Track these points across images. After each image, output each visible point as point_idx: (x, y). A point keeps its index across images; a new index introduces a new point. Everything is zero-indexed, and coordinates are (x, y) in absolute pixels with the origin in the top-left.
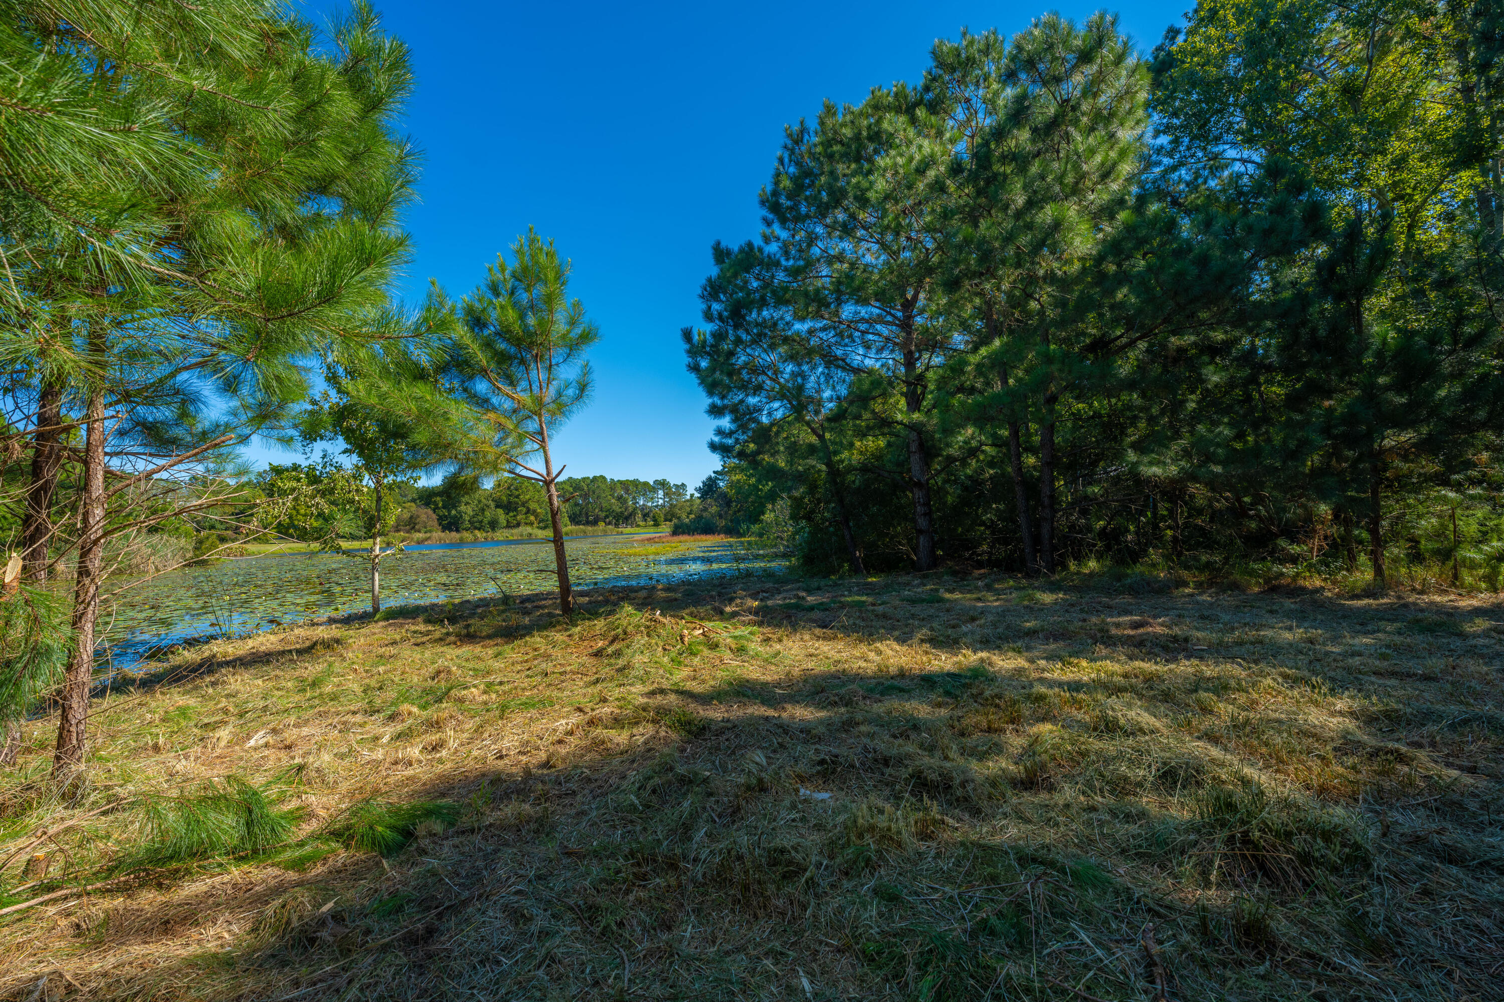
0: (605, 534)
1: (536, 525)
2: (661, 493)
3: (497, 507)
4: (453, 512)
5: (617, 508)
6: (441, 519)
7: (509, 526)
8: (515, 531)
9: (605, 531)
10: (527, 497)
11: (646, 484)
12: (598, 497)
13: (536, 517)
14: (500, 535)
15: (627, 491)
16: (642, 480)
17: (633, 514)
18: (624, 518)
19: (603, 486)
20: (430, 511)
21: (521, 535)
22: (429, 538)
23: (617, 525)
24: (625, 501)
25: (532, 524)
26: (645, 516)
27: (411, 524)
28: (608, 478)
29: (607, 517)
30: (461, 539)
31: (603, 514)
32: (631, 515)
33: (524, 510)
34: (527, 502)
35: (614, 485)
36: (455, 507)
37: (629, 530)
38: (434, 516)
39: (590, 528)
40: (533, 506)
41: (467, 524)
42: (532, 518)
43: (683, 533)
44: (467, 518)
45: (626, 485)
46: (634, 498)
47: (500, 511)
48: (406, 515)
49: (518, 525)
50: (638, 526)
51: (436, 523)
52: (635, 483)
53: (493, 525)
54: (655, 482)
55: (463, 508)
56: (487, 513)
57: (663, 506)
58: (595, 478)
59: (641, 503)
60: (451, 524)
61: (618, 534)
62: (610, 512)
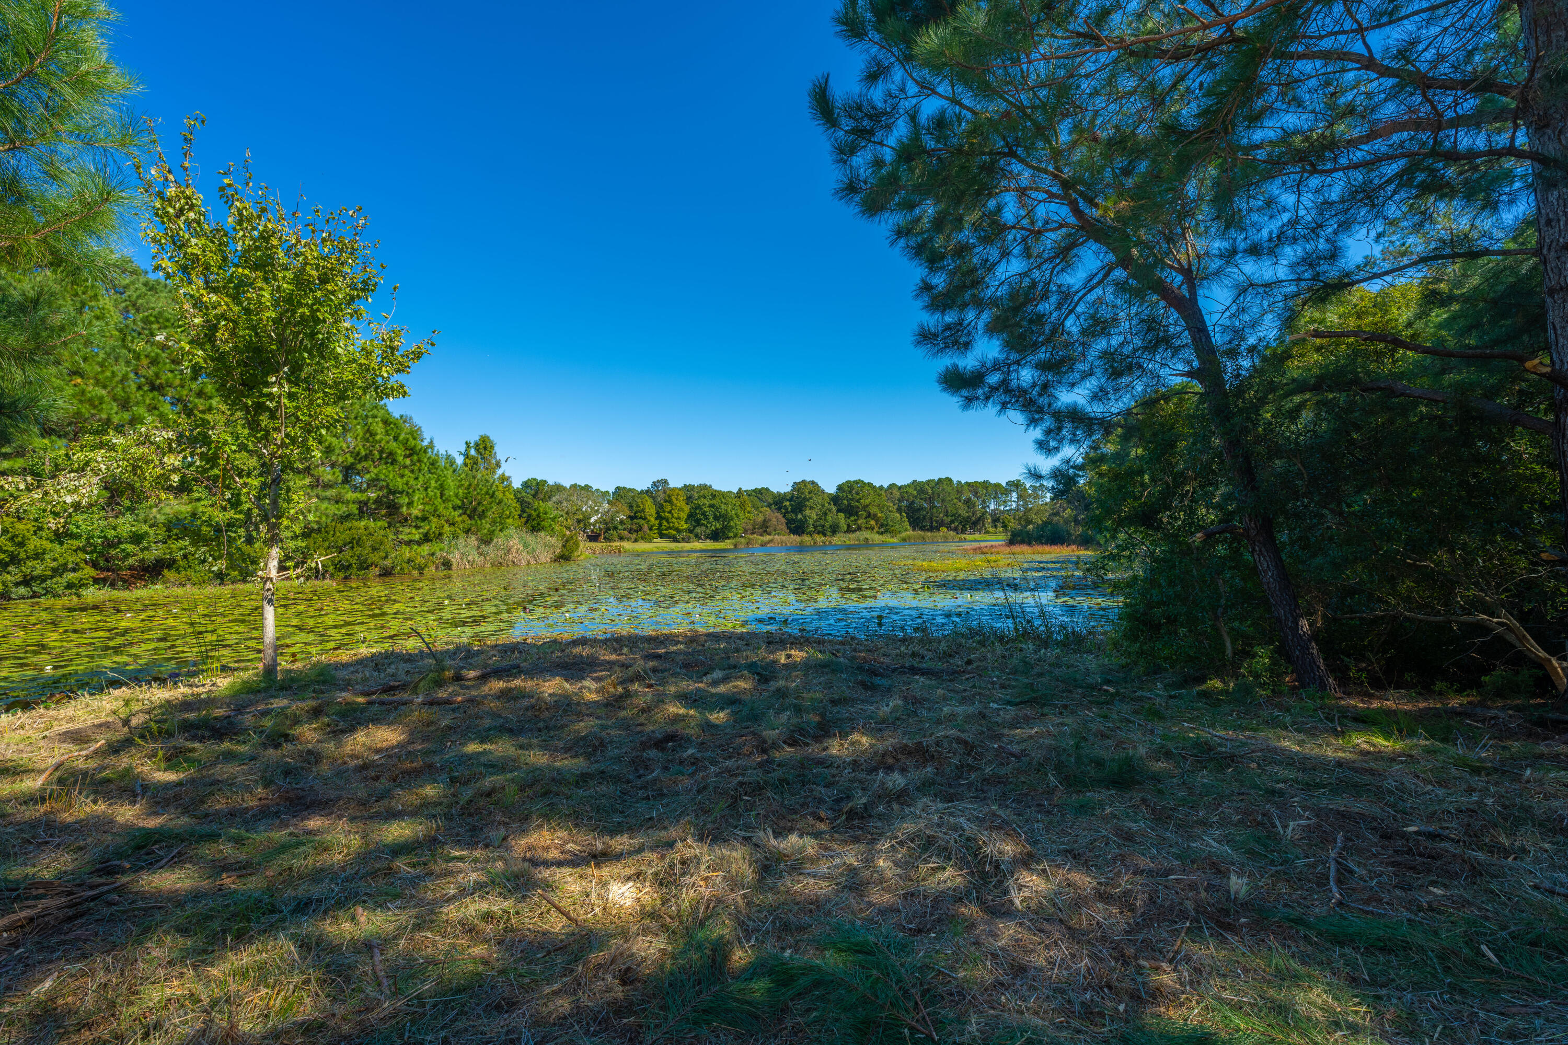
0: (946, 540)
1: (876, 529)
2: (1014, 495)
3: (839, 511)
4: (800, 516)
5: (964, 513)
6: (789, 523)
7: (849, 530)
8: (852, 536)
9: (946, 538)
10: (868, 501)
11: (997, 485)
12: (943, 501)
13: (877, 521)
14: (838, 539)
15: (976, 494)
16: (993, 481)
17: (982, 519)
18: (973, 523)
19: (949, 489)
20: (780, 516)
21: (859, 540)
22: (771, 541)
23: (963, 532)
24: (973, 505)
25: (872, 529)
26: (995, 521)
27: (764, 528)
28: (955, 480)
29: (952, 522)
30: (801, 543)
31: (947, 519)
32: (979, 520)
33: (865, 514)
34: (867, 506)
35: (961, 487)
36: (801, 511)
37: (977, 536)
38: (783, 520)
39: (929, 534)
40: (873, 510)
41: (811, 528)
42: (873, 522)
43: (1022, 542)
44: (811, 522)
45: (973, 487)
46: (984, 502)
47: (842, 515)
48: (760, 518)
49: (859, 528)
50: (987, 532)
51: (784, 527)
52: (985, 485)
53: (835, 530)
54: (1008, 483)
55: (807, 512)
56: (829, 518)
57: (1017, 510)
58: (940, 480)
59: (992, 507)
60: (797, 528)
61: (961, 540)
62: (956, 517)
